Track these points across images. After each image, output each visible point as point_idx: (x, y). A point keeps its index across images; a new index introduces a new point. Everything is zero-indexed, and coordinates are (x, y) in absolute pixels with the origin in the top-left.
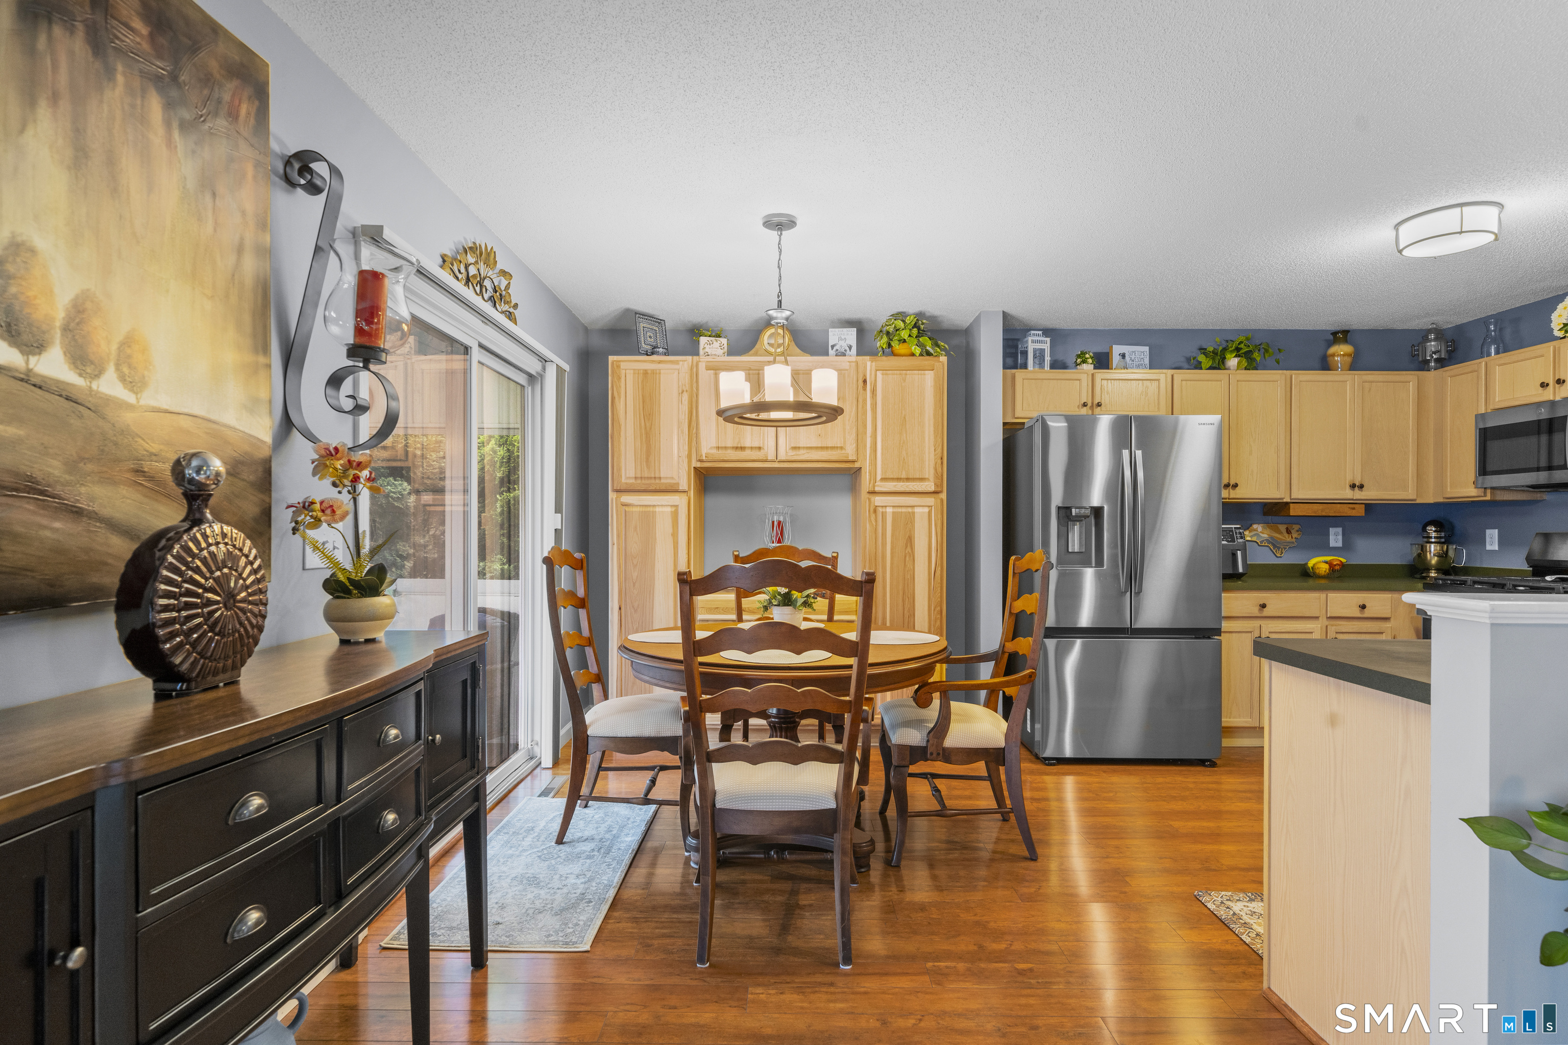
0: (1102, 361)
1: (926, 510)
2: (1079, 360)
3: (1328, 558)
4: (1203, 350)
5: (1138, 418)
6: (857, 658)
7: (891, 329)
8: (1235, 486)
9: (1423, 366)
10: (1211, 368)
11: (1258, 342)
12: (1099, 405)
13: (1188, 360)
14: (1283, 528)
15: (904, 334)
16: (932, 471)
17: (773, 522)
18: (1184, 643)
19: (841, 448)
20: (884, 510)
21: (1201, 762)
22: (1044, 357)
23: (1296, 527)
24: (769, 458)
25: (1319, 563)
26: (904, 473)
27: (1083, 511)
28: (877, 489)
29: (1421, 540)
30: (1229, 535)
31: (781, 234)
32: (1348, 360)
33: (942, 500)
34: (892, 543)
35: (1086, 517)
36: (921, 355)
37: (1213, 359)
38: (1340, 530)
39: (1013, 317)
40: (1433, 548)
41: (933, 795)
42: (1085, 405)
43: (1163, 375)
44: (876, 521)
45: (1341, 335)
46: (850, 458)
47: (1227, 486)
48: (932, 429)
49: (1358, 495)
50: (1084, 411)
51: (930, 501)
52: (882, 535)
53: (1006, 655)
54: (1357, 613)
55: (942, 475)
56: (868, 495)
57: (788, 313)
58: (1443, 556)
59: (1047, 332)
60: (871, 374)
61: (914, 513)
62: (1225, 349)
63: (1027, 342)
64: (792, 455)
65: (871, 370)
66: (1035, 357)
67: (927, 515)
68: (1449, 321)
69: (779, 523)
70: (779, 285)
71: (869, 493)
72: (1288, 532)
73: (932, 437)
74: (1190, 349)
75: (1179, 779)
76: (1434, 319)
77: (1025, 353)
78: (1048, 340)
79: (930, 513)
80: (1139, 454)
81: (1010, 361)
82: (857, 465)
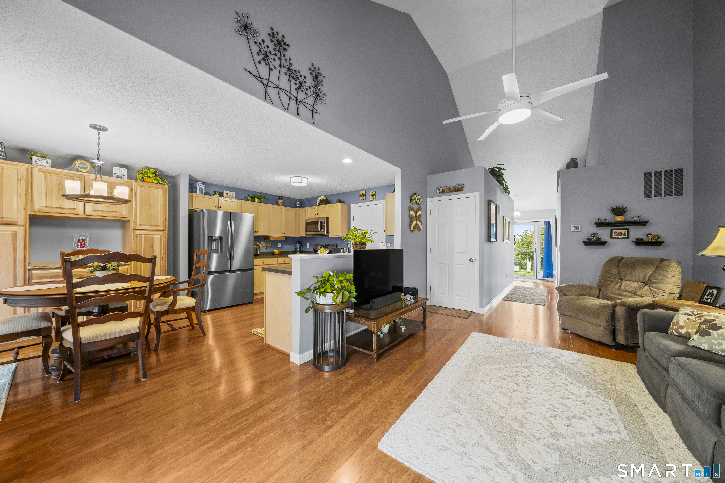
0: (221, 195)
1: (159, 236)
2: (214, 193)
3: (278, 250)
4: (249, 196)
5: (232, 213)
6: (149, 283)
7: (144, 172)
8: (257, 232)
9: (296, 207)
10: (251, 201)
11: (263, 196)
12: (220, 207)
13: (245, 198)
14: (268, 243)
15: (150, 175)
16: (162, 223)
17: (79, 240)
18: (243, 273)
19: (120, 212)
20: (140, 236)
21: (249, 303)
22: (202, 190)
23: (271, 243)
24: (80, 213)
25: (276, 251)
26: (150, 223)
27: (216, 238)
28: (137, 228)
29: (296, 246)
30: (256, 245)
31: (100, 132)
32: (282, 203)
33: (166, 233)
34: (144, 247)
35: (217, 239)
36: (157, 183)
37: (252, 199)
38: (280, 243)
39: (192, 176)
40: (298, 247)
41: (169, 326)
42: (216, 207)
43: (239, 201)
44: (137, 240)
45: (281, 198)
46: (125, 216)
47: (255, 232)
48: (162, 209)
49: (284, 235)
50: (216, 209)
51: (161, 233)
52: (140, 244)
53: (194, 280)
54: (283, 262)
55: (166, 225)
56: (133, 230)
57: (103, 163)
58: (300, 249)
59: (204, 183)
60: (135, 187)
61: (154, 237)
62: (255, 197)
63: (197, 185)
64: (93, 213)
65: (135, 186)
66: (199, 190)
67: (159, 238)
68: (301, 198)
69: (83, 240)
70: (98, 151)
71: (133, 229)
72: (269, 244)
73: (162, 212)
74: (246, 195)
75: (244, 308)
76: (298, 197)
77: (196, 188)
78: (204, 185)
79: (161, 237)
80: (233, 222)
81: (190, 189)
82: (127, 219)
